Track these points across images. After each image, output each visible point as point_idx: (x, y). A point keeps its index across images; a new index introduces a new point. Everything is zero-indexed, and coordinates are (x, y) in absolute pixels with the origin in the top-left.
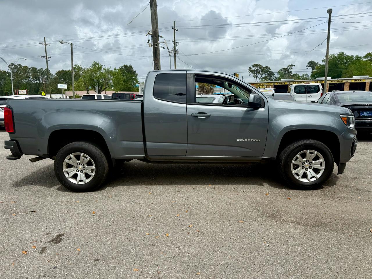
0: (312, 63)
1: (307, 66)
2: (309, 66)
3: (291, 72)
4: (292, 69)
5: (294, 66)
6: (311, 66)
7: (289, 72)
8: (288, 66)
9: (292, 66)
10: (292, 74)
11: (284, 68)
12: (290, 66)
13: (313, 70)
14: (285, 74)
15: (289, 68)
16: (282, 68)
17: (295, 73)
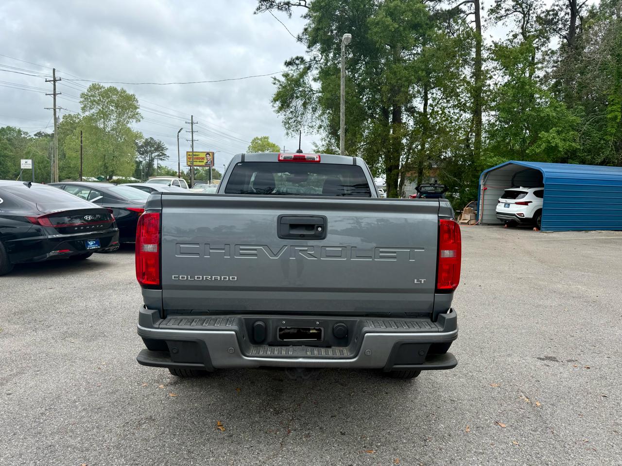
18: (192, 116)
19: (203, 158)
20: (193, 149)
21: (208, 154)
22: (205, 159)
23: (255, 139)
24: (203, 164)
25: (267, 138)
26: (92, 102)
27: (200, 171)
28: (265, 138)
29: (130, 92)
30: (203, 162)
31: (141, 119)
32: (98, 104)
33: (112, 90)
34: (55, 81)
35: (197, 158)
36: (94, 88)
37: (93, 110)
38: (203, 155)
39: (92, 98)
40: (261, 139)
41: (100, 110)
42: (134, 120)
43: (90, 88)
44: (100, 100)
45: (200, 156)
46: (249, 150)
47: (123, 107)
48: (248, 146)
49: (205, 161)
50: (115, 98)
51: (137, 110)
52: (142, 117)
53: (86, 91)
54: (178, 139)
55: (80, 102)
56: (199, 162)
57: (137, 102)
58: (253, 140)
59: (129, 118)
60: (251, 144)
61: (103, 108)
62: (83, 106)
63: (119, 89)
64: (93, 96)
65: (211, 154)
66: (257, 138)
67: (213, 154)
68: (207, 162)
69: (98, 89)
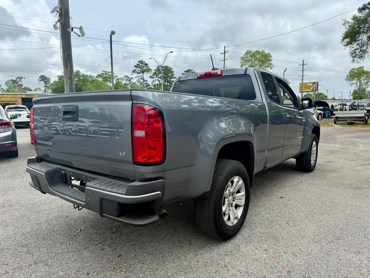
0: (44, 78)
1: (39, 80)
2: (41, 80)
3: (21, 85)
4: (22, 81)
5: (24, 78)
6: (43, 81)
7: (19, 85)
8: (17, 78)
9: (22, 78)
10: (23, 87)
11: (12, 80)
12: (20, 78)
13: (45, 84)
14: (14, 87)
15: (18, 80)
16: (10, 79)
17: (26, 86)
18: (303, 60)
19: (310, 87)
20: (303, 81)
21: (314, 83)
22: (312, 87)
23: (352, 70)
24: (310, 90)
25: (362, 67)
26: (246, 61)
27: (312, 95)
28: (360, 68)
29: (267, 52)
30: (310, 89)
31: (273, 67)
32: (249, 61)
33: (258, 52)
34: (225, 53)
35: (307, 87)
36: (248, 53)
37: (247, 66)
38: (311, 85)
39: (246, 59)
40: (357, 69)
41: (250, 65)
42: (269, 68)
43: (245, 53)
44: (250, 59)
45: (308, 86)
46: (347, 78)
47: (262, 61)
48: (347, 75)
49: (312, 88)
50: (258, 56)
51: (271, 62)
52: (273, 66)
53: (243, 56)
54: (284, 75)
55: (240, 62)
56: (308, 89)
57: (271, 57)
58: (351, 71)
59: (266, 67)
60: (349, 73)
61: (252, 64)
62: (241, 64)
63: (261, 51)
64: (247, 58)
65: (316, 83)
66: (354, 69)
67: (318, 83)
68: (313, 89)
69: (249, 53)
